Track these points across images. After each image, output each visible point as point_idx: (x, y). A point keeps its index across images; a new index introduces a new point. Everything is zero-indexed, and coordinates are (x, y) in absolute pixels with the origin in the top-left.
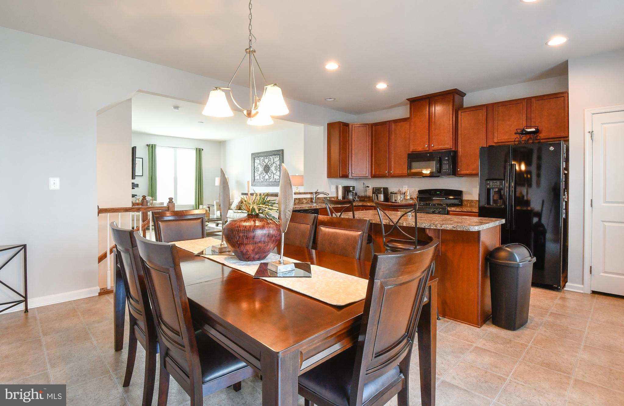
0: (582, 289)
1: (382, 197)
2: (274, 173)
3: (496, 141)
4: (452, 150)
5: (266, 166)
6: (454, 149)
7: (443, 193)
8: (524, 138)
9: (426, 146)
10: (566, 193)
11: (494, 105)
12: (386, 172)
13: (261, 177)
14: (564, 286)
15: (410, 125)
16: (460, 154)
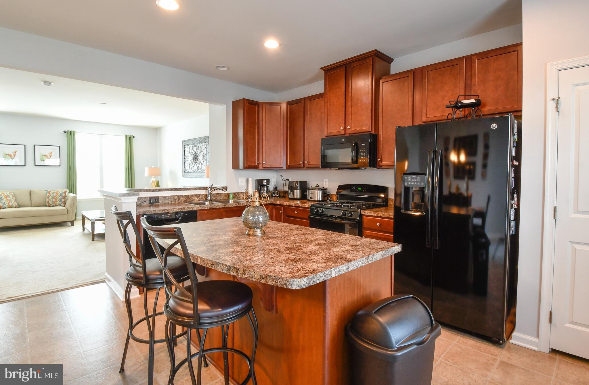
0: (536, 345)
1: (298, 193)
2: (202, 163)
3: (424, 119)
4: (371, 133)
5: (194, 155)
6: (373, 132)
7: (365, 190)
8: (460, 113)
9: (342, 128)
10: (515, 195)
11: (422, 70)
12: (301, 162)
13: (191, 167)
14: (509, 337)
15: (325, 102)
16: (381, 137)
